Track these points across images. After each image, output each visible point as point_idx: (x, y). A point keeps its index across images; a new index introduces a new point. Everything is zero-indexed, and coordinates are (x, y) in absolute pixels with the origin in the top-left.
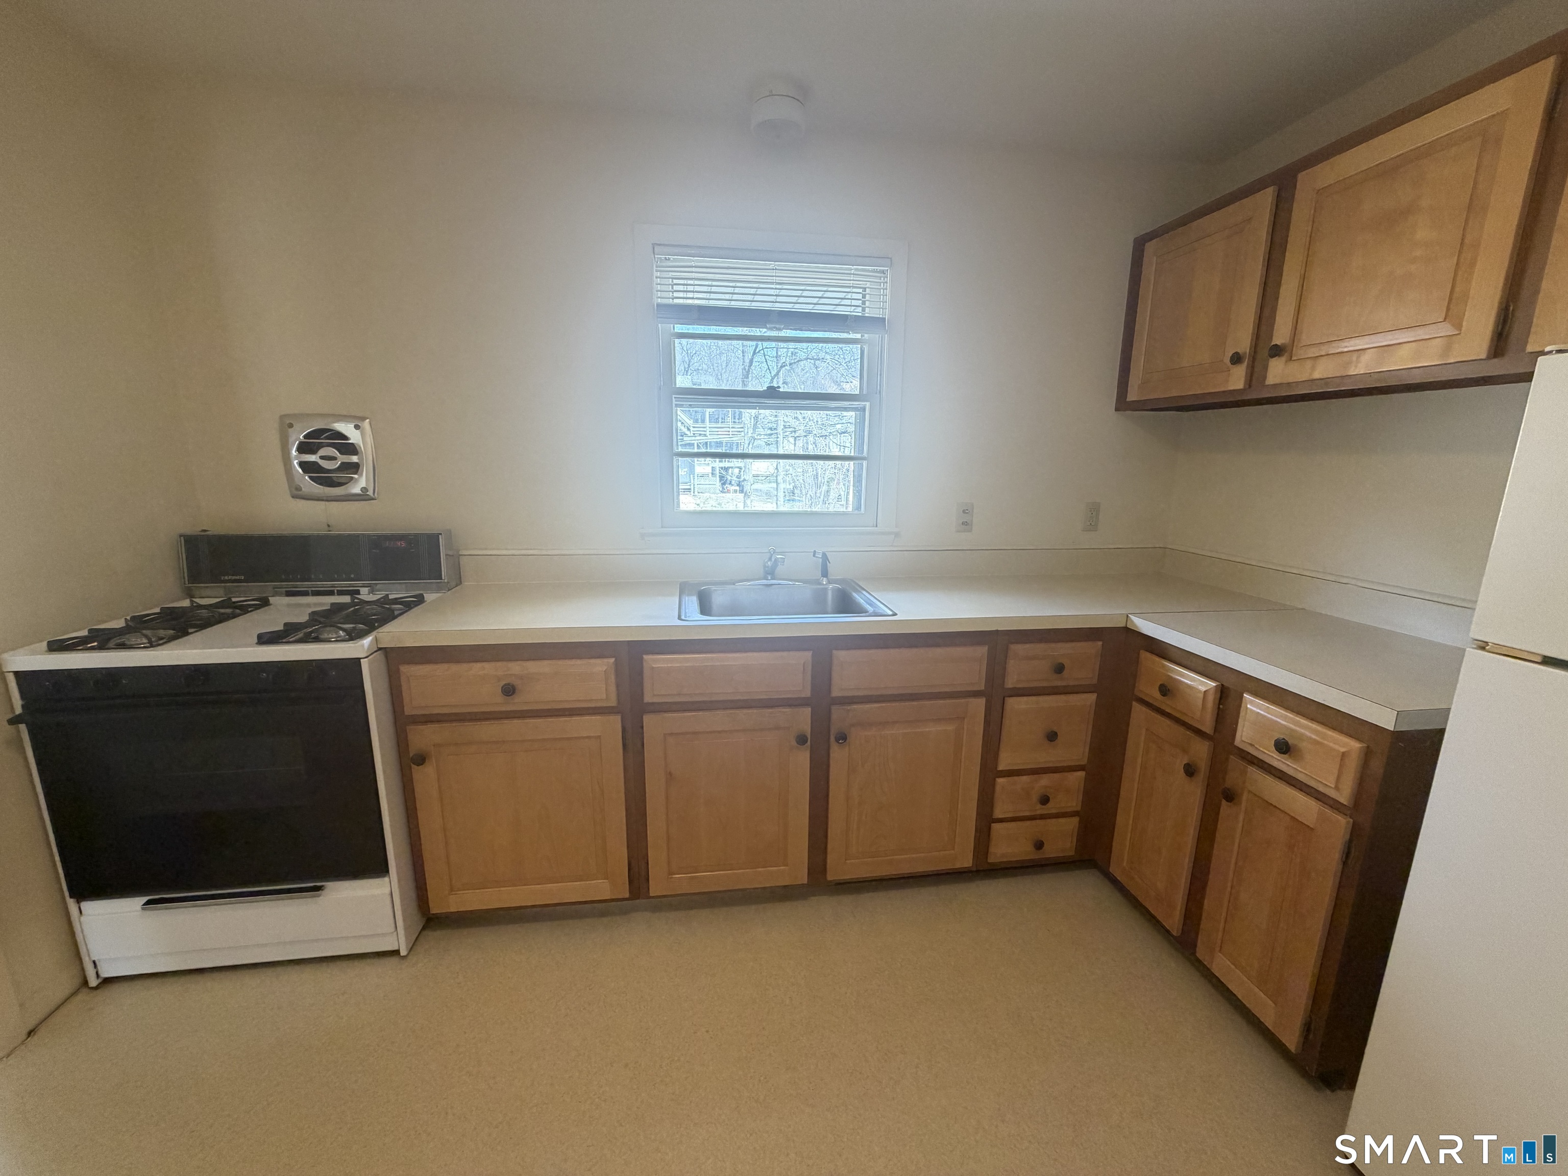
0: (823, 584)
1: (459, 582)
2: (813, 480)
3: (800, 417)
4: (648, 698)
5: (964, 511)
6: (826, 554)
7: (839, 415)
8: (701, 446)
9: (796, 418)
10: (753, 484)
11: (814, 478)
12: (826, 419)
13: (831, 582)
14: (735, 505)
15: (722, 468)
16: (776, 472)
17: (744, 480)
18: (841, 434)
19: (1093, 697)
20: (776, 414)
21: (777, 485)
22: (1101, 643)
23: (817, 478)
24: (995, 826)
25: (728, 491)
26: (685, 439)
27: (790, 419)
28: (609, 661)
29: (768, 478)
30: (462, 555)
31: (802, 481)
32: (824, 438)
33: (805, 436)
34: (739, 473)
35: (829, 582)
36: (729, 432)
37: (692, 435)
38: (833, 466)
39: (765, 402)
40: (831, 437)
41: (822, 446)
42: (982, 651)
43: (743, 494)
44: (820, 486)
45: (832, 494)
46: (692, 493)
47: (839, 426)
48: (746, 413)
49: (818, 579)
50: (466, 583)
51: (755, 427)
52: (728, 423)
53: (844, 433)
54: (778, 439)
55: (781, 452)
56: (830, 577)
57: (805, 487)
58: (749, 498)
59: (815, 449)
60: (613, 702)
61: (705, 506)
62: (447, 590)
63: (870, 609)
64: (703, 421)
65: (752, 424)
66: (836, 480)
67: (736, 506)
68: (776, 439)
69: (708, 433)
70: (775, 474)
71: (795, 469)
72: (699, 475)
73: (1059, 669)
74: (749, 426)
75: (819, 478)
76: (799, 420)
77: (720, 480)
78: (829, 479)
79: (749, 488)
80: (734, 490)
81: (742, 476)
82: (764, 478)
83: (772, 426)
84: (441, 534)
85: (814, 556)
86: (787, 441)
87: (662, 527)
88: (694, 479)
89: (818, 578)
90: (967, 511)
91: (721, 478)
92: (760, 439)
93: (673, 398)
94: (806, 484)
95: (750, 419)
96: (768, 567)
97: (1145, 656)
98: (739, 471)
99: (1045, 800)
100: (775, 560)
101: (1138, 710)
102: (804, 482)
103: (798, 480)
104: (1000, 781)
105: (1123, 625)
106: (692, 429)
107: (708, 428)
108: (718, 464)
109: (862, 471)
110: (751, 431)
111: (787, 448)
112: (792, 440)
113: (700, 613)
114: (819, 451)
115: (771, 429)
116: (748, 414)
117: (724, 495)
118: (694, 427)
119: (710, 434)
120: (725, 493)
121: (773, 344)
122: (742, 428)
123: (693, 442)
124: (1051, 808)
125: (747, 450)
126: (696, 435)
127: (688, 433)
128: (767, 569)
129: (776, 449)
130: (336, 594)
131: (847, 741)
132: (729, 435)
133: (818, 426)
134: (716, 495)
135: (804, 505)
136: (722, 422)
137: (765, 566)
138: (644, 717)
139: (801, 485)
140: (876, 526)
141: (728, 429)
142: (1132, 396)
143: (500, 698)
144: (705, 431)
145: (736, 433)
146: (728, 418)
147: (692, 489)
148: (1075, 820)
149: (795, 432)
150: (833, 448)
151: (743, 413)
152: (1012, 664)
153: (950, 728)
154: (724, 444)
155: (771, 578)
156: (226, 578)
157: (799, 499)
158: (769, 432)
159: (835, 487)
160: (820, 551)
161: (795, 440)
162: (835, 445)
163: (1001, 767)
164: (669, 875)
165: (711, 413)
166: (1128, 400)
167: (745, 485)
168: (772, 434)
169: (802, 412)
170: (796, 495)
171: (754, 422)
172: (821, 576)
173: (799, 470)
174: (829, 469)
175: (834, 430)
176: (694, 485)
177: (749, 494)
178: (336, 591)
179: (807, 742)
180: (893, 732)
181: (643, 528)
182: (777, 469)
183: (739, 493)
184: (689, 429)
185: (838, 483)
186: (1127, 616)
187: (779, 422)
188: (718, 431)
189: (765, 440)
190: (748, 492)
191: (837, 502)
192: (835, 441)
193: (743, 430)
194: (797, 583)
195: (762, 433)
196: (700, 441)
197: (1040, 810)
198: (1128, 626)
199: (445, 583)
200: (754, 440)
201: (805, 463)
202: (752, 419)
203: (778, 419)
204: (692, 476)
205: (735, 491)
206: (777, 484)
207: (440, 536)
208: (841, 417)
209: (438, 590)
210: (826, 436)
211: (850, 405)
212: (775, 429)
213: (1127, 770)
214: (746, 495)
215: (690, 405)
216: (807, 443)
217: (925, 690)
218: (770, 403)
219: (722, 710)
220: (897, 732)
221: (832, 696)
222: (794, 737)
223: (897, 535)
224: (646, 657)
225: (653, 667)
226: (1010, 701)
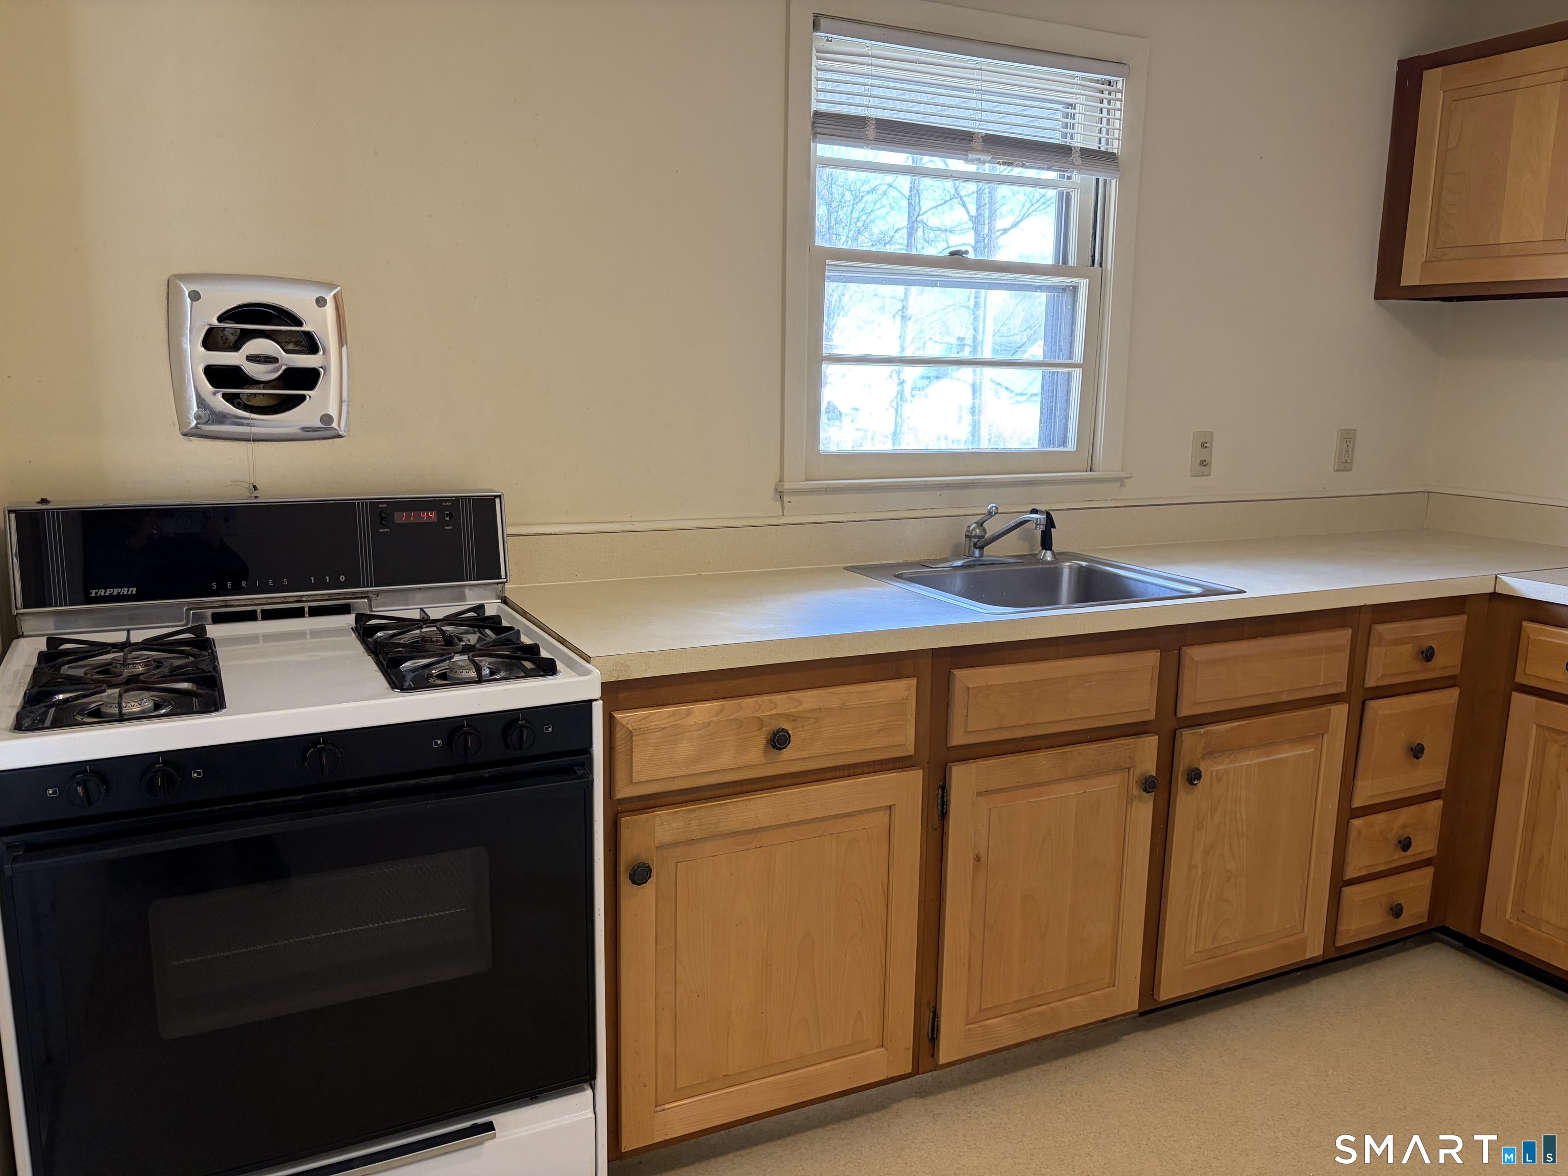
0: (1046, 561)
4: (959, 738)
5: (1202, 445)
6: (1050, 514)
13: (1058, 557)
19: (1456, 693)
22: (1466, 618)
24: (1347, 890)
28: (910, 683)
35: (1053, 557)
39: (950, 275)
42: (1346, 636)
56: (1055, 548)
60: (911, 749)
73: (1428, 655)
84: (498, 496)
90: (1205, 445)
93: (826, 266)
96: (975, 537)
97: (1527, 627)
99: (1405, 844)
101: (1516, 701)
104: (1354, 824)
105: (1492, 590)
109: (1072, 385)
124: (1411, 855)
128: (973, 540)
130: (307, 615)
131: (1199, 779)
137: (970, 537)
138: (953, 769)
140: (1092, 470)
142: (1412, 279)
152: (1373, 653)
153: (1308, 750)
156: (102, 592)
163: (1356, 802)
164: (967, 1025)
166: (1401, 285)
172: (1041, 548)
178: (306, 609)
179: (1154, 788)
180: (1247, 763)
181: (783, 482)
186: (1498, 577)
197: (1400, 859)
198: (1498, 591)
217: (1285, 698)
218: (954, 277)
219: (1045, 750)
220: (1252, 762)
221: (1179, 715)
222: (1136, 782)
223: (1121, 481)
224: (958, 673)
225: (968, 688)
226: (1373, 705)
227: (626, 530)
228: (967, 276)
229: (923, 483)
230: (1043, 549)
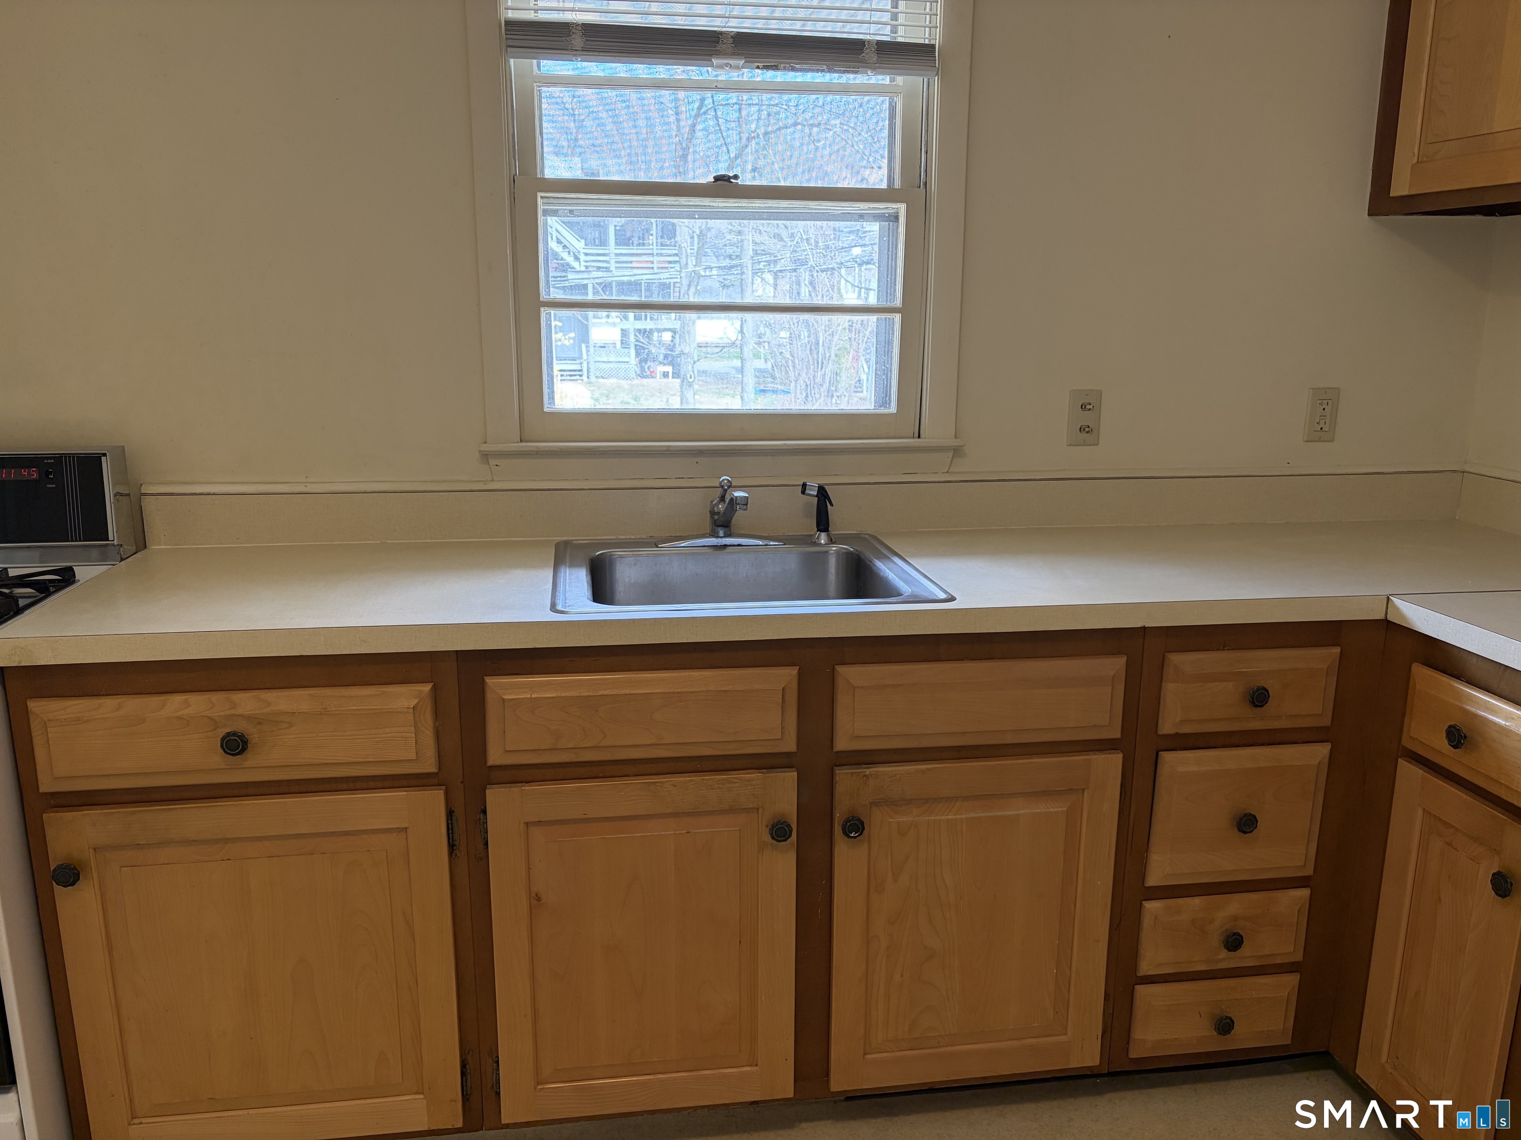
0: (820, 545)
1: (142, 544)
2: (808, 352)
3: (784, 234)
4: (495, 756)
5: (1083, 407)
6: (824, 488)
7: (858, 230)
8: (600, 289)
9: (779, 237)
10: (698, 360)
11: (811, 349)
12: (832, 236)
13: (834, 540)
14: (665, 400)
15: (639, 331)
16: (740, 338)
17: (682, 353)
18: (860, 265)
19: (1323, 750)
20: (740, 228)
21: (742, 362)
22: (1337, 650)
23: (817, 348)
24: (1141, 990)
25: (652, 375)
26: (571, 276)
27: (764, 238)
28: (422, 689)
29: (726, 350)
30: (145, 494)
31: (788, 356)
32: (829, 273)
33: (795, 270)
34: (672, 341)
35: (831, 541)
36: (652, 262)
37: (583, 269)
38: (847, 325)
40: (843, 271)
41: (826, 289)
42: (1115, 665)
43: (678, 381)
44: (822, 363)
45: (844, 378)
46: (585, 378)
47: (857, 251)
48: (683, 228)
49: (811, 536)
50: (153, 547)
51: (700, 254)
52: (651, 247)
53: (868, 263)
54: (744, 277)
55: (749, 300)
56: (833, 531)
57: (794, 367)
58: (690, 386)
59: (813, 294)
60: (429, 766)
61: (610, 401)
62: (120, 560)
63: (905, 589)
64: (603, 243)
65: (696, 247)
66: (852, 352)
67: (667, 401)
68: (739, 276)
69: (613, 266)
70: (738, 342)
71: (776, 333)
72: (598, 345)
73: (1259, 698)
74: (689, 251)
75: (821, 348)
76: (782, 240)
77: (638, 354)
78: (839, 350)
79: (690, 367)
80: (664, 372)
81: (677, 345)
82: (718, 350)
83: (731, 251)
84: (105, 455)
85: (803, 492)
86: (759, 280)
87: (521, 441)
88: (588, 351)
89: (813, 533)
90: (1088, 407)
91: (639, 350)
92: (710, 276)
93: (539, 199)
94: (797, 361)
95: (692, 238)
96: (718, 513)
97: (1420, 672)
98: (673, 337)
99: (1234, 942)
100: (732, 499)
101: (1407, 771)
102: (793, 356)
103: (781, 353)
104: (1152, 907)
105: (1380, 616)
106: (582, 257)
107: (613, 256)
108: (632, 321)
109: (893, 334)
110: (692, 261)
111: (760, 293)
112: (769, 277)
113: (591, 597)
114: (819, 298)
115: (730, 257)
116: (686, 228)
117: (645, 381)
118: (586, 254)
119: (616, 268)
120: (645, 377)
121: (733, 97)
122: (677, 255)
123: (585, 282)
124: (1245, 957)
125: (686, 296)
126: (590, 269)
127: (575, 264)
128: (716, 517)
129: (740, 296)
131: (866, 832)
132: (653, 268)
133: (818, 251)
134: (629, 382)
135: (793, 400)
136: (639, 245)
137: (713, 513)
138: (489, 792)
139: (786, 362)
140: (919, 437)
141: (651, 259)
142: (1400, 187)
143: (218, 758)
144: (606, 262)
145: (667, 265)
146: (651, 237)
147: (585, 369)
148: (1292, 980)
149: (775, 262)
150: (847, 292)
151: (678, 228)
152: (1171, 690)
153: (1056, 808)
154: (643, 284)
155: (725, 533)
157: (783, 388)
158: (727, 262)
159: (849, 365)
160: (813, 485)
161: (775, 279)
162: (849, 286)
163: (1153, 879)
164: (538, 1084)
165: (618, 228)
166: (1392, 194)
167: (682, 363)
168: (732, 267)
169: (788, 223)
170: (778, 381)
171: (698, 243)
172: (816, 527)
173: (784, 334)
174: (839, 332)
175: (847, 259)
176: (588, 363)
177: (691, 380)
179: (790, 836)
180: (949, 817)
181: (486, 443)
182: (742, 332)
183: (673, 377)
184: (577, 258)
185: (856, 359)
186: (1388, 598)
187: (745, 243)
188: (631, 262)
189: (721, 279)
190: (688, 376)
191: (853, 394)
192: (850, 279)
193: (676, 259)
194: (771, 543)
195: (713, 265)
196: (597, 281)
197: (1226, 960)
198: (1388, 619)
199: (113, 545)
200: (699, 279)
201: (795, 321)
202: (696, 238)
203: (743, 238)
204: (583, 346)
205: (665, 375)
206: (743, 360)
207: (103, 459)
208: (860, 233)
209: (103, 558)
210: (833, 269)
211: (869, 209)
212: (737, 256)
213: (1387, 889)
214: (686, 383)
215: (571, 211)
216: (798, 284)
217: (1009, 739)
218: (718, 207)
219: (634, 778)
220: (957, 817)
221: (835, 750)
222: (767, 826)
223: (957, 452)
224: (490, 681)
225: (504, 699)
226: (1169, 758)
227: (295, 492)
228: (737, 205)
229: (666, 449)
230: (818, 531)
